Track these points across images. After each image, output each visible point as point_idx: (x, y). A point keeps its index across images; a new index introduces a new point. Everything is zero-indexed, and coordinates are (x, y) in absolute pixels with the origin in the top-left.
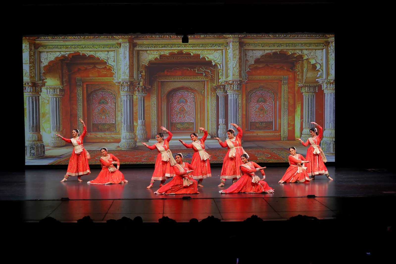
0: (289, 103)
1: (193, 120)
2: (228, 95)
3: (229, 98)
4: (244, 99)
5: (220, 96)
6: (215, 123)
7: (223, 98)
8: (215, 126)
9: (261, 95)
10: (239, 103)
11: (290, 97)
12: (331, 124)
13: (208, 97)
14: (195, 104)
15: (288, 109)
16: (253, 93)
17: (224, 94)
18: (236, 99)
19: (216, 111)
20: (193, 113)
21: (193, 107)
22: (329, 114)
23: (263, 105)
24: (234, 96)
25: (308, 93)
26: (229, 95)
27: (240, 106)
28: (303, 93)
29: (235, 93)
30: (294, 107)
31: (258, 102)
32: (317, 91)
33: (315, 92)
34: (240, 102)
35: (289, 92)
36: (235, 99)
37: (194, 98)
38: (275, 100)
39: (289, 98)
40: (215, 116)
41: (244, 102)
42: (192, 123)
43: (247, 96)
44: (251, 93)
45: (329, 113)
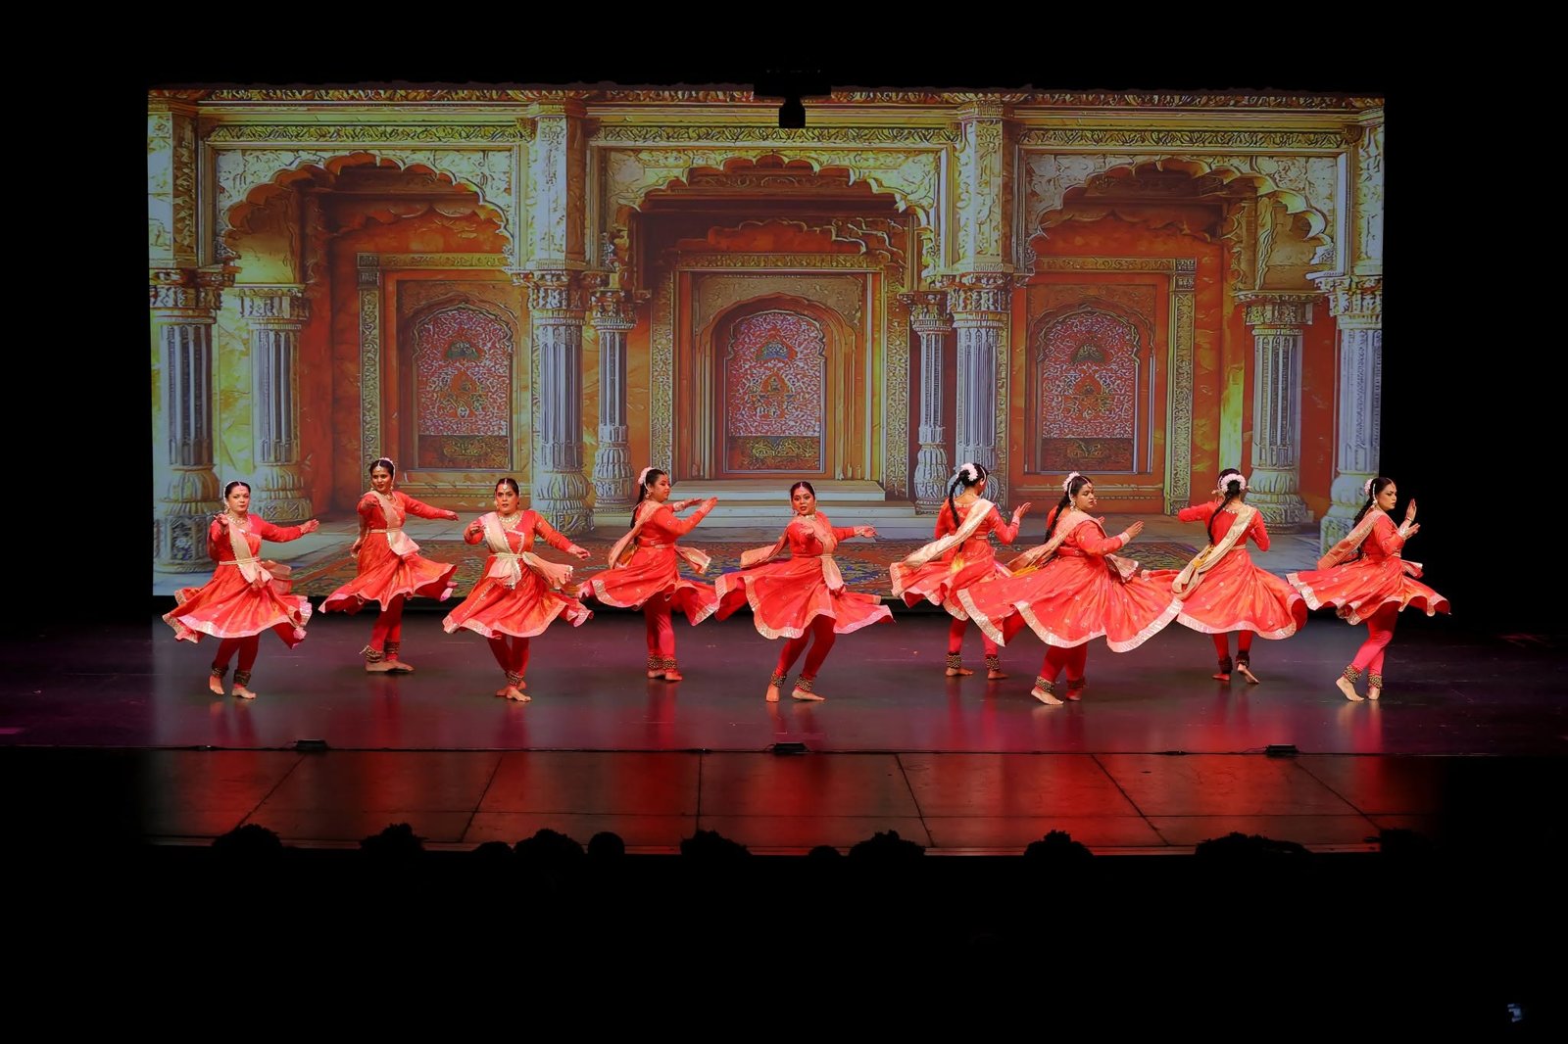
0: (1197, 365)
1: (817, 429)
2: (955, 330)
3: (962, 343)
4: (1022, 348)
5: (923, 335)
6: (905, 439)
7: (937, 342)
8: (902, 454)
9: (1089, 332)
10: (998, 366)
11: (1202, 341)
12: (1361, 453)
13: (876, 336)
14: (826, 362)
15: (1195, 390)
16: (1054, 326)
17: (943, 327)
18: (990, 348)
19: (906, 395)
20: (819, 402)
21: (817, 377)
22: (1355, 415)
23: (1097, 371)
24: (979, 337)
25: (1272, 326)
26: (962, 333)
27: (1003, 375)
28: (1253, 327)
29: (984, 324)
30: (1219, 383)
31: (1074, 359)
32: (1310, 323)
33: (1302, 326)
34: (1004, 358)
35: (1197, 324)
36: (984, 348)
37: (821, 340)
38: (1144, 353)
39: (1197, 346)
40: (904, 414)
41: (1021, 360)
42: (812, 438)
43: (1031, 337)
44: (1047, 323)
45: (1355, 410)
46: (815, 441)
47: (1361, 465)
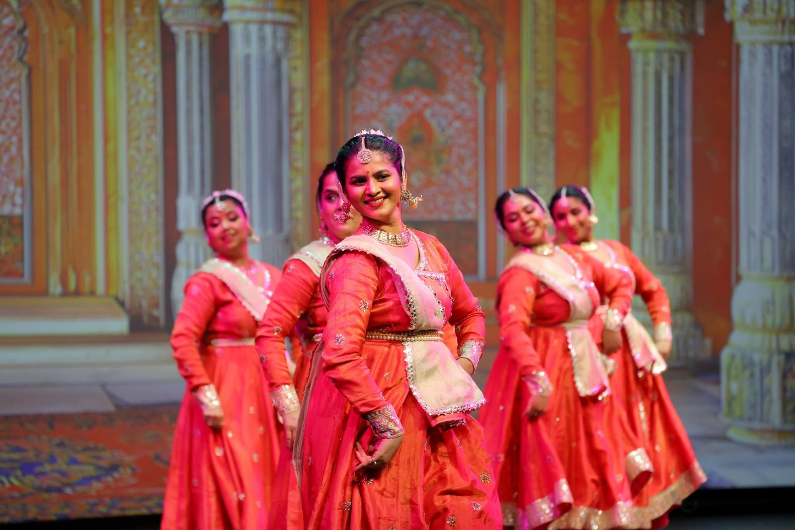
0: (559, 98)
1: (18, 200)
2: (225, 27)
3: (238, 49)
4: (323, 63)
5: (179, 32)
6: (154, 222)
7: (201, 46)
8: (154, 251)
9: (416, 37)
10: (292, 91)
11: (566, 58)
12: (768, 243)
13: (108, 30)
14: (29, 77)
15: (558, 139)
16: (368, 25)
17: (210, 20)
18: (278, 62)
19: (157, 140)
20: (20, 149)
21: (15, 102)
22: (759, 184)
23: (426, 105)
24: (262, 39)
25: (654, 36)
26: (237, 31)
27: (298, 107)
28: (628, 37)
29: (270, 16)
30: (588, 133)
31: (397, 83)
32: (701, 31)
33: (690, 36)
34: (299, 78)
35: (560, 30)
36: (270, 59)
37: (21, 32)
38: (490, 78)
39: (559, 66)
40: (155, 175)
41: (324, 82)
42: (10, 218)
43: (337, 43)
44: (358, 19)
45: (759, 174)
46: (15, 223)
47: (768, 263)
